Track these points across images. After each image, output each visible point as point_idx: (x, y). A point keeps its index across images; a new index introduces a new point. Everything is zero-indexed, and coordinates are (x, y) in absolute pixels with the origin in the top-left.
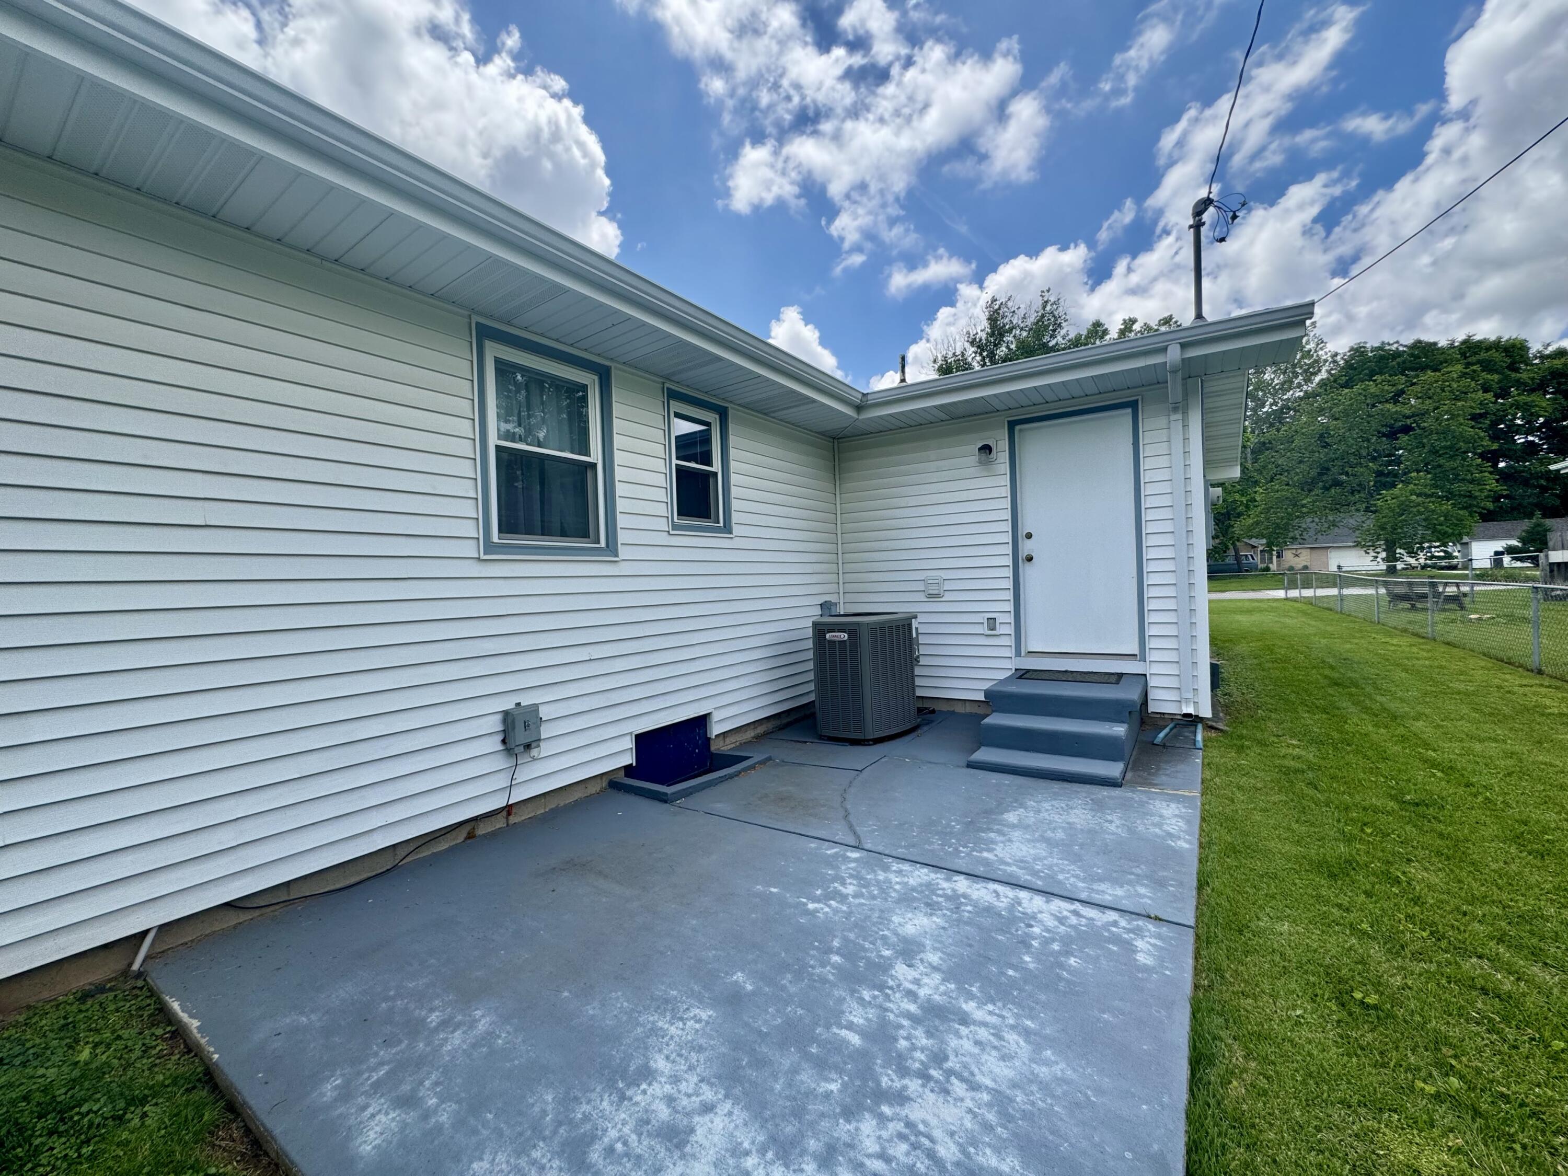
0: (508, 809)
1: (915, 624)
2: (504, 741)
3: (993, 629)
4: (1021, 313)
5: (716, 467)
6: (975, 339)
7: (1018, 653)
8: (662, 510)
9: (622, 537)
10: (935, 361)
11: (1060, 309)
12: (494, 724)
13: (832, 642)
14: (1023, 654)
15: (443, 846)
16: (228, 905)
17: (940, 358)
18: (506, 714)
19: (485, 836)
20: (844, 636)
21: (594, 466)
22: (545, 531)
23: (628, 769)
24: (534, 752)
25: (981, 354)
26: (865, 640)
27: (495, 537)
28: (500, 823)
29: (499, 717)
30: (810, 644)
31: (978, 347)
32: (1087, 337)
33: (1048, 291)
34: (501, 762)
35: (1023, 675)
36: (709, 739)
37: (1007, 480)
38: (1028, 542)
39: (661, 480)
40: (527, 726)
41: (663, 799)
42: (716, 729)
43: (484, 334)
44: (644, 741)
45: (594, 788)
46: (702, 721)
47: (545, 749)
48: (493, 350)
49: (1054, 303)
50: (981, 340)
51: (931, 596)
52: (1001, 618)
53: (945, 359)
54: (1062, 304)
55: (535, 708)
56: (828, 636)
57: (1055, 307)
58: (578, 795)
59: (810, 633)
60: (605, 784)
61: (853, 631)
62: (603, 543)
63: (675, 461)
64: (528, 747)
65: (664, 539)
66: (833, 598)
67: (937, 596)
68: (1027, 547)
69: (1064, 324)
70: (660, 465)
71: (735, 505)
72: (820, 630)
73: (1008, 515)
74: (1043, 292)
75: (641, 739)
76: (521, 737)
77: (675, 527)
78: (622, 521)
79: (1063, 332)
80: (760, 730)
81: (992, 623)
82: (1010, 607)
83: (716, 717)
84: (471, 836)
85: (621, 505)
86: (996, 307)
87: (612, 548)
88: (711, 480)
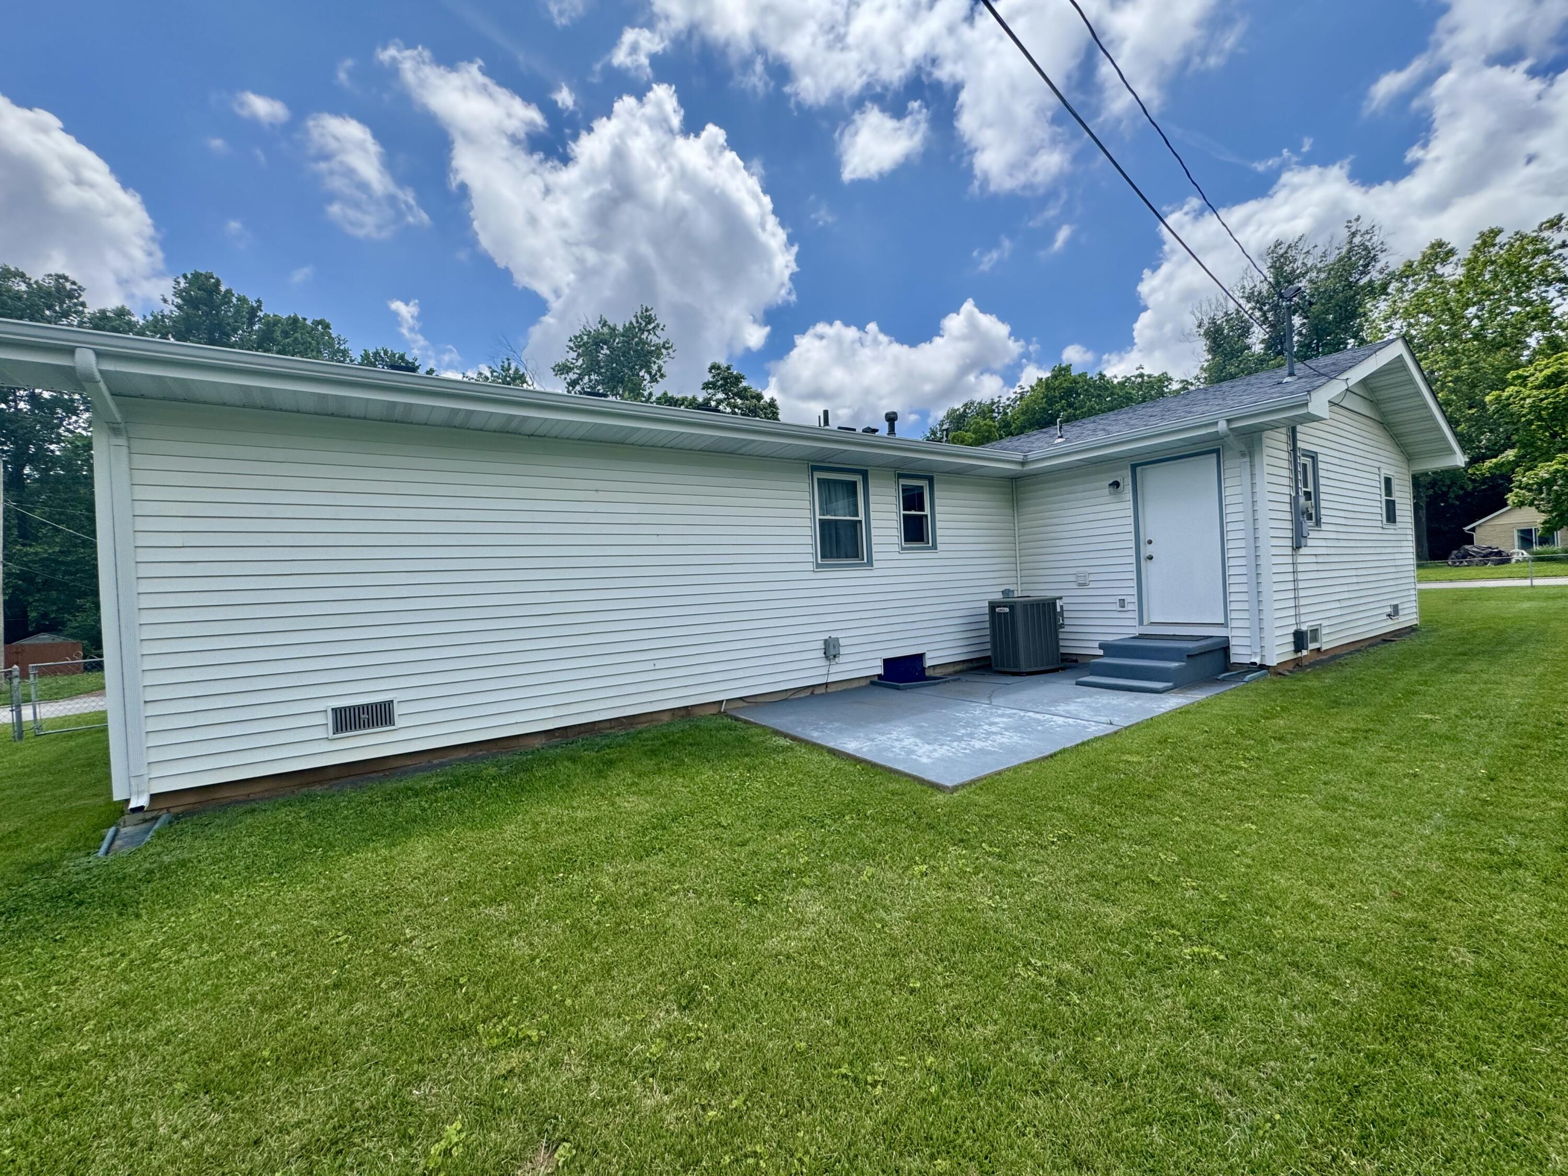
0: (827, 684)
1: (1059, 603)
2: (825, 653)
3: (1123, 607)
4: (1319, 252)
5: (927, 511)
6: (1253, 293)
7: (1141, 623)
8: (896, 540)
9: (875, 556)
10: (1200, 326)
11: (1375, 239)
12: (821, 645)
13: (1000, 614)
14: (1145, 623)
15: (802, 695)
16: (741, 698)
17: (1206, 321)
18: (826, 641)
19: (818, 695)
20: (1007, 610)
21: (860, 522)
22: (838, 557)
23: (879, 676)
24: (837, 660)
25: (1261, 309)
26: (1019, 612)
27: (819, 561)
28: (822, 690)
29: (822, 642)
30: (987, 618)
31: (1257, 302)
32: (1422, 264)
33: (1358, 219)
34: (824, 662)
35: (1142, 637)
36: (924, 669)
37: (1130, 504)
38: (1149, 547)
39: (895, 524)
40: (834, 647)
41: (898, 688)
42: (928, 663)
43: (814, 469)
44: (889, 663)
45: (863, 683)
46: (920, 657)
47: (841, 659)
48: (818, 475)
49: (1367, 232)
50: (1260, 293)
51: (1080, 585)
52: (1128, 599)
53: (1213, 321)
54: (1376, 232)
55: (837, 639)
56: (997, 610)
57: (1368, 237)
58: (855, 685)
59: (987, 611)
60: (868, 682)
61: (1012, 607)
62: (865, 561)
63: (902, 512)
64: (835, 656)
65: (898, 556)
66: (1011, 587)
67: (1084, 585)
68: (1146, 550)
69: (1380, 256)
70: (894, 516)
71: (939, 532)
72: (993, 606)
73: (1131, 528)
74: (1350, 222)
75: (887, 662)
76: (832, 652)
77: (903, 549)
78: (875, 548)
79: (1379, 266)
80: (958, 668)
81: (1122, 603)
82: (1134, 591)
83: (928, 656)
84: (812, 693)
85: (874, 540)
86: (1281, 252)
87: (870, 563)
88: (924, 519)
